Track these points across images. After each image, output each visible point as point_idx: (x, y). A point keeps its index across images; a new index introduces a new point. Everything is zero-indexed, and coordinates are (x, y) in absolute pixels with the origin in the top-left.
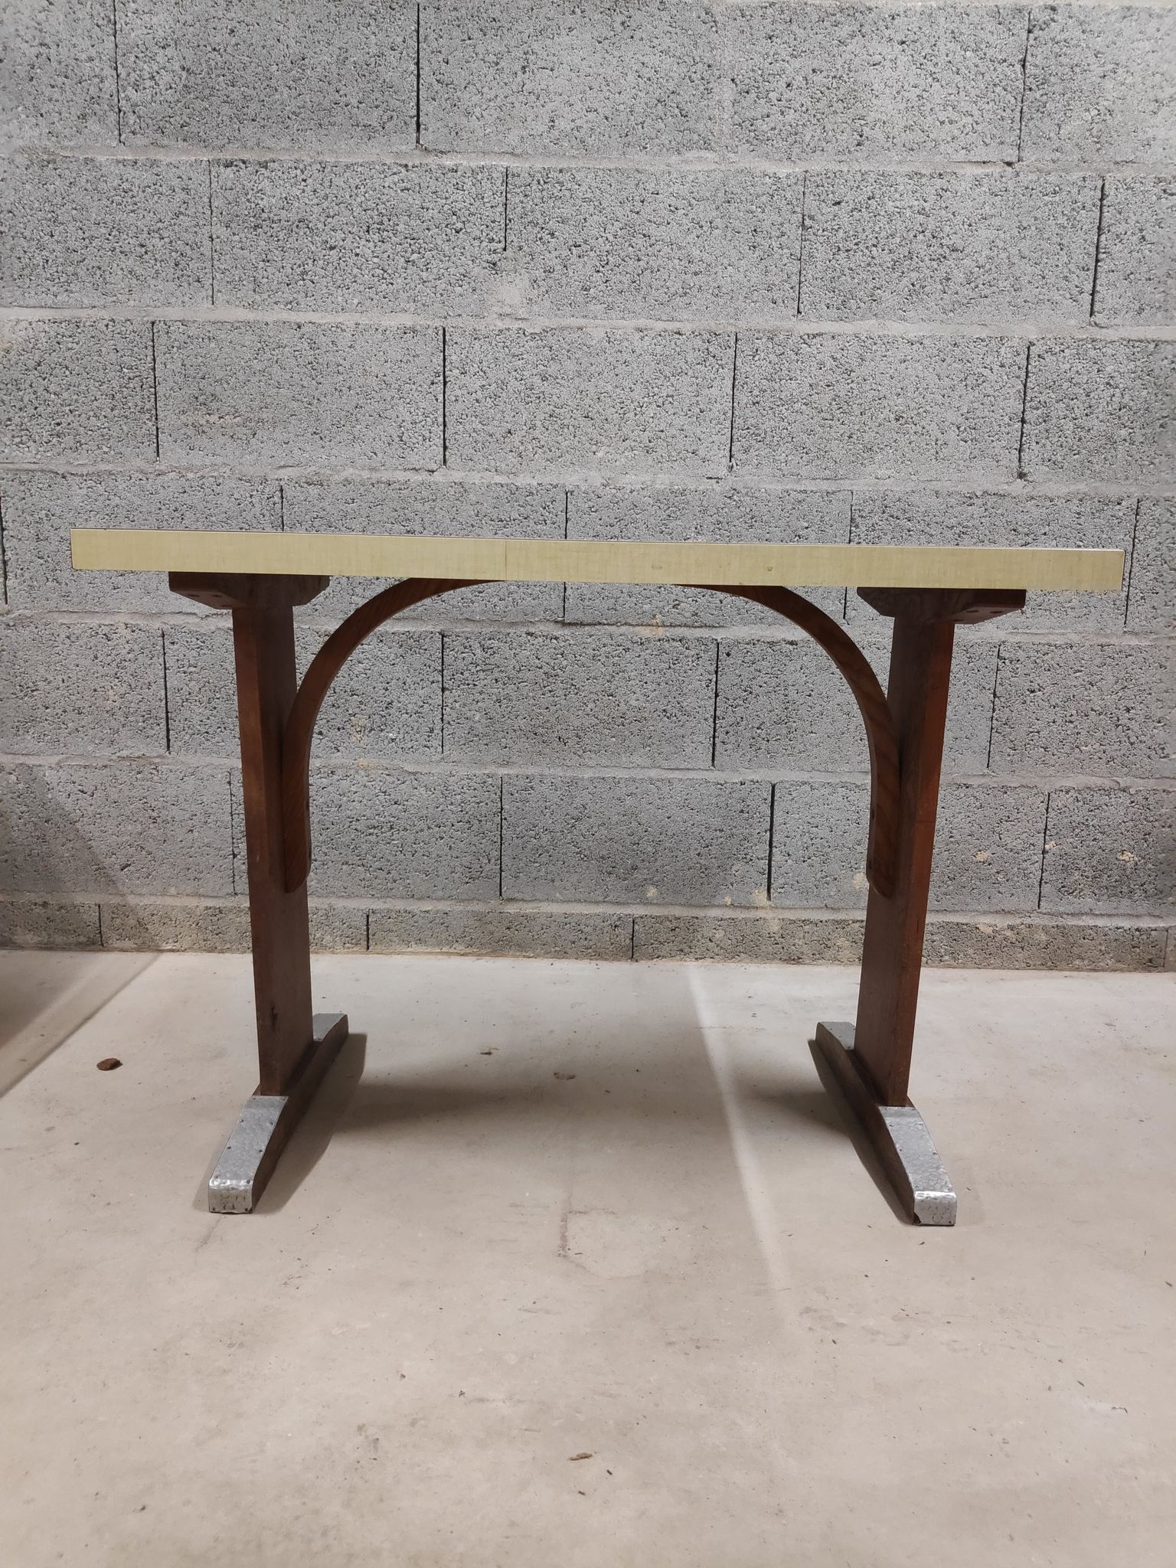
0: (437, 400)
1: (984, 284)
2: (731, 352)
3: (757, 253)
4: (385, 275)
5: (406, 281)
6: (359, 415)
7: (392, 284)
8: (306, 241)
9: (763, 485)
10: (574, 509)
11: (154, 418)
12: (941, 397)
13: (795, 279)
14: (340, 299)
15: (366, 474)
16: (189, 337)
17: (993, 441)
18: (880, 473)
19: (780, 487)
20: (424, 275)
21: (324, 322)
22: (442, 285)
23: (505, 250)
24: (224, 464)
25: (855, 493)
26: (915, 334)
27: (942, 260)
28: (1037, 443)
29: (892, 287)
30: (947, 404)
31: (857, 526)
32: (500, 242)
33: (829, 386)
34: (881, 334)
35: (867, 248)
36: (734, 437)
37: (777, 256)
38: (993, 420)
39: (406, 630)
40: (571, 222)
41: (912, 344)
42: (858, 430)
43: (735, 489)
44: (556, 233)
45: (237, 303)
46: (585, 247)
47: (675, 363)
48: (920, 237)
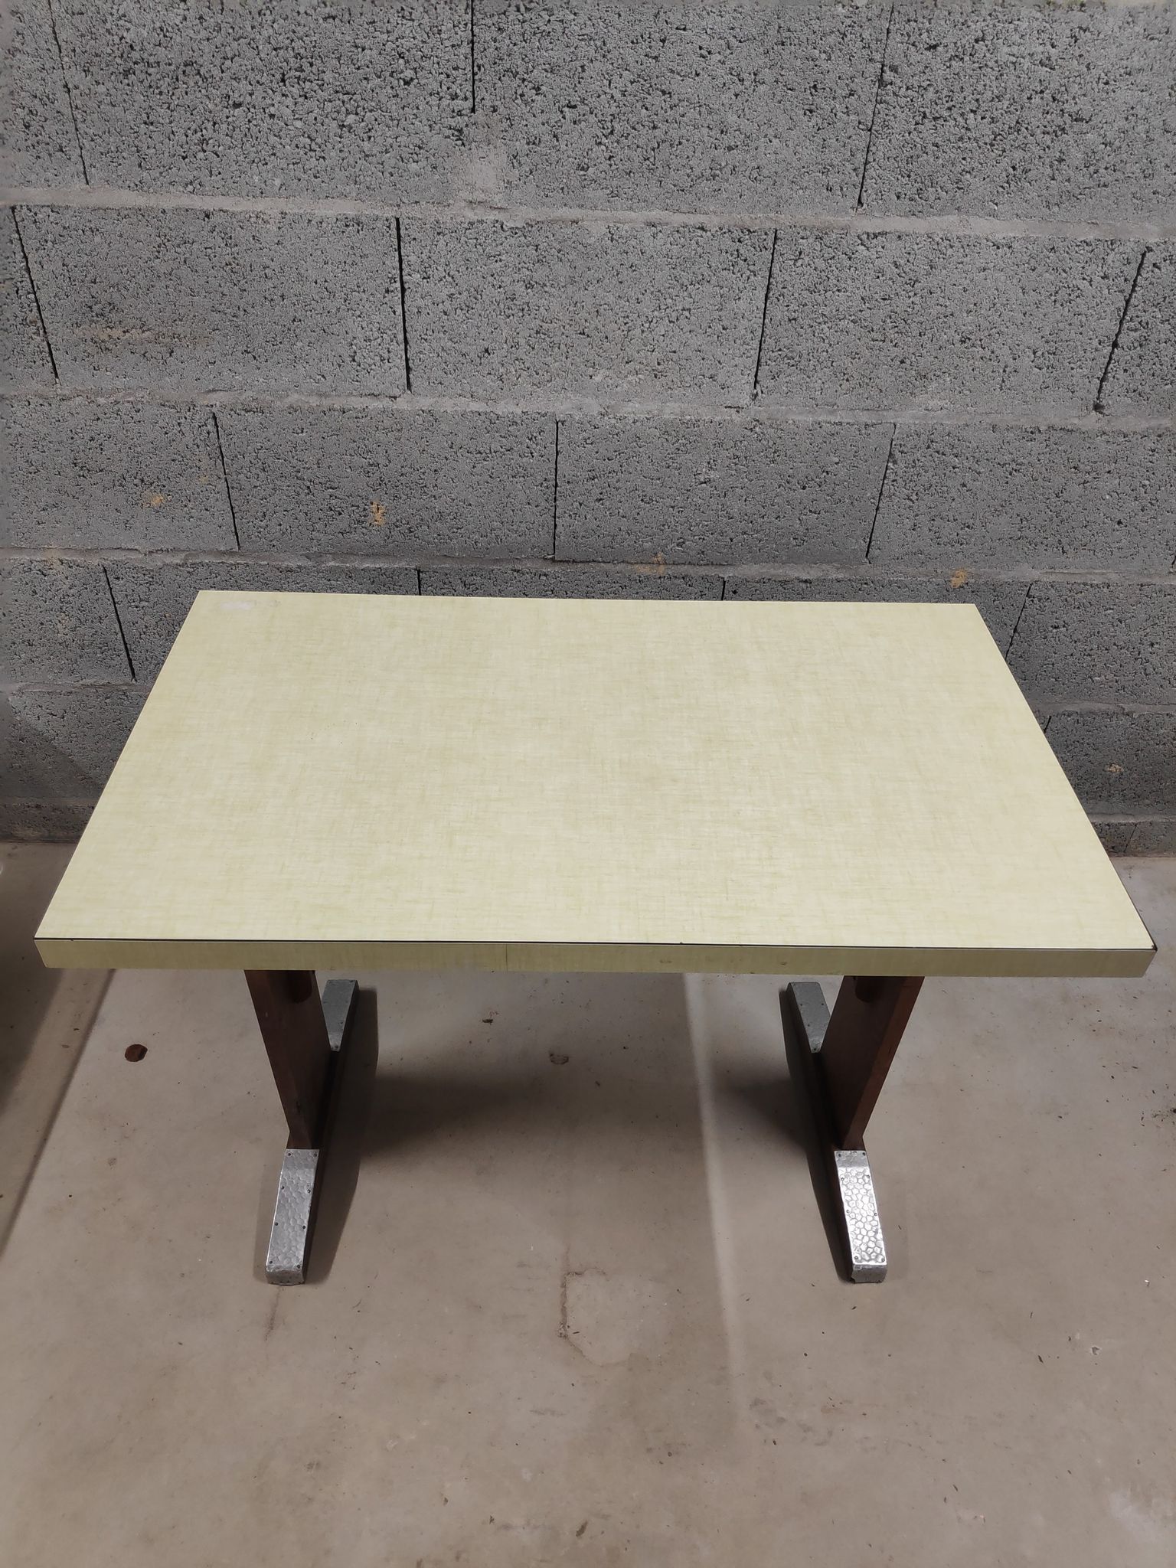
0: (394, 312)
1: (1106, 168)
2: (767, 255)
3: (814, 120)
4: (314, 146)
5: (343, 155)
6: (297, 330)
7: (324, 158)
8: (199, 95)
9: (791, 417)
10: (566, 441)
11: (41, 332)
12: (1021, 315)
13: (860, 157)
14: (256, 178)
15: (314, 401)
16: (64, 228)
17: (1072, 369)
18: (931, 404)
19: (810, 419)
20: (366, 145)
21: (240, 210)
22: (390, 160)
23: (473, 110)
24: (141, 387)
25: (898, 426)
26: (1004, 235)
27: (1059, 133)
28: (1126, 371)
29: (986, 171)
30: (1027, 325)
31: (895, 462)
32: (466, 99)
33: (884, 299)
34: (960, 233)
35: (962, 114)
36: (762, 361)
37: (839, 125)
38: (1079, 343)
39: (377, 566)
40: (563, 72)
41: (998, 248)
42: (913, 354)
43: (758, 421)
44: (543, 88)
45: (120, 183)
46: (582, 108)
47: (695, 268)
48: (1036, 100)
